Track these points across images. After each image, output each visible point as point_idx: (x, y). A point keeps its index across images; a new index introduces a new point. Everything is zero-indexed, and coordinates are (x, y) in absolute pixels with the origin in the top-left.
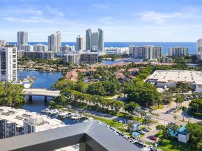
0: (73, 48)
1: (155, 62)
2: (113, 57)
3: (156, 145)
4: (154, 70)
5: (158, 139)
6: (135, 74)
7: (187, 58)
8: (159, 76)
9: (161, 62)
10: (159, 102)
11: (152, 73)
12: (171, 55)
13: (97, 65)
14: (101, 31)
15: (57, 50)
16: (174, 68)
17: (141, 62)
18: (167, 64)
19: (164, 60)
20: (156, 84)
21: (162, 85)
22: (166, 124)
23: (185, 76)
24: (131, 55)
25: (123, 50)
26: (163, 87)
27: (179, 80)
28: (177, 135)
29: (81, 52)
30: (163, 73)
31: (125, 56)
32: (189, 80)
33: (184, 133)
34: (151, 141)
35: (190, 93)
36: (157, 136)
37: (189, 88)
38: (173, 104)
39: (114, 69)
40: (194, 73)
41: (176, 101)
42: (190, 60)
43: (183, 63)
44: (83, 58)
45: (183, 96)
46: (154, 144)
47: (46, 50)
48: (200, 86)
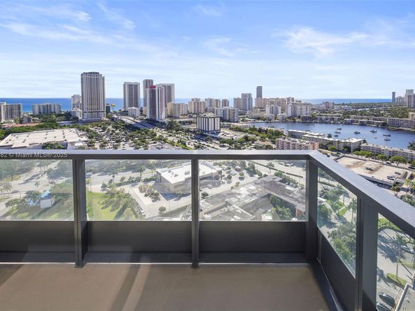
1: (12, 124)
4: (7, 134)
7: (59, 115)
9: (21, 123)
10: (13, 173)
12: (37, 113)
16: (40, 128)
18: (29, 125)
19: (25, 120)
22: (23, 195)
23: (55, 135)
27: (46, 141)
28: (39, 202)
30: (23, 136)
32: (59, 139)
33: (48, 197)
38: (36, 170)
40: (66, 131)
43: (54, 121)
48: (72, 143)
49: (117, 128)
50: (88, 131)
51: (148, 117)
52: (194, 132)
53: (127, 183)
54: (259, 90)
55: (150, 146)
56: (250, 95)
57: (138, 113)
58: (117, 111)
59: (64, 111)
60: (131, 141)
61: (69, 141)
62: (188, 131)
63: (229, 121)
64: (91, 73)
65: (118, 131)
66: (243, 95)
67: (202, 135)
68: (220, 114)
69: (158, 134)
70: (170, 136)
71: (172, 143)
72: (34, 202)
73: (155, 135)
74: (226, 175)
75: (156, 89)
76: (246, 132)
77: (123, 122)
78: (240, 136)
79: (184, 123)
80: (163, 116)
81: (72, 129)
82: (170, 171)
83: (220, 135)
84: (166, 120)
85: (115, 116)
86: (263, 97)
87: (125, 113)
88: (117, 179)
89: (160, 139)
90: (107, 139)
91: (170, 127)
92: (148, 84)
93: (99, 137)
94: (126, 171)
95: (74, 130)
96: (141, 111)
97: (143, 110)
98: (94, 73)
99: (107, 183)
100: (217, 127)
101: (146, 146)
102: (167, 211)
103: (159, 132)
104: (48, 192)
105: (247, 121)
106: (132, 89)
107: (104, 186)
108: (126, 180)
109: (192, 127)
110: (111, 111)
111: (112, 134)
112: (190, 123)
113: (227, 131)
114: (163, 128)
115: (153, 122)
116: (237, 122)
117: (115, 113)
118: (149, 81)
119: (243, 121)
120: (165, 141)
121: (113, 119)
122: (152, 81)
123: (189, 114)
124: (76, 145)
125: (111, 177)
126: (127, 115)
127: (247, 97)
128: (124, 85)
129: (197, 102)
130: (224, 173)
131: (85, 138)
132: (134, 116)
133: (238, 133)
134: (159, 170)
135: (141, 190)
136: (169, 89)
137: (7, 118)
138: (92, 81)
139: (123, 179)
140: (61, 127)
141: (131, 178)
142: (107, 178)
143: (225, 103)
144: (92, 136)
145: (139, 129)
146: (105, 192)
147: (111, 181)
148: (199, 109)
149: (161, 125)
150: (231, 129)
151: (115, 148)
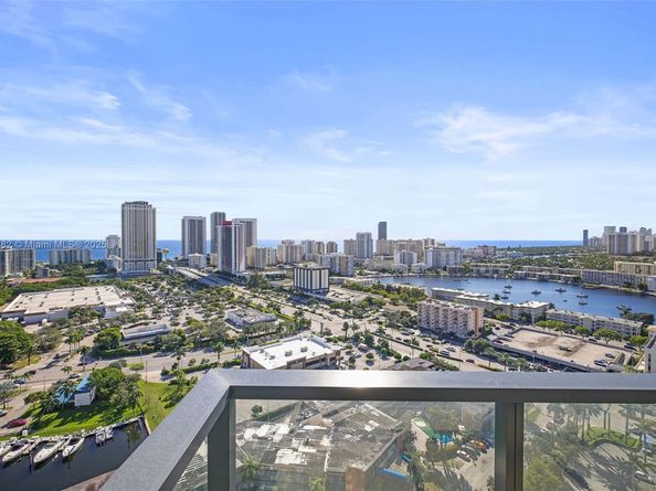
3: (25, 433)
4: (16, 294)
5: (29, 421)
7: (88, 266)
9: (33, 277)
10: (30, 352)
11: (9, 301)
12: (56, 263)
16: (63, 284)
18: (46, 280)
19: (40, 273)
20: (21, 320)
21: (38, 319)
22: (49, 385)
23: (85, 296)
26: (40, 323)
27: (73, 305)
28: (73, 398)
30: (39, 297)
32: (93, 301)
33: (86, 389)
34: (12, 431)
35: (95, 321)
36: (27, 415)
37: (93, 315)
38: (62, 348)
40: (101, 289)
41: (68, 341)
42: (94, 269)
43: (82, 275)
45: (82, 329)
46: (20, 434)
48: (113, 308)
49: (174, 285)
50: (133, 289)
51: (219, 268)
52: (290, 291)
53: (199, 369)
54: (383, 227)
55: (226, 312)
56: (369, 235)
57: (203, 263)
58: (172, 259)
60: (197, 305)
61: (107, 304)
62: (281, 289)
63: (339, 275)
64: (136, 203)
65: (176, 290)
66: (359, 235)
67: (303, 296)
68: (326, 264)
69: (237, 295)
70: (255, 296)
71: (259, 308)
72: (66, 396)
73: (233, 295)
74: (347, 358)
75: (233, 226)
76: (367, 291)
77: (182, 276)
78: (361, 297)
79: (273, 278)
80: (242, 267)
81: (108, 287)
82: (262, 351)
83: (329, 296)
84: (247, 274)
85: (170, 267)
86: (388, 238)
87: (185, 263)
88: (184, 362)
89: (240, 302)
90: (162, 301)
91: (252, 284)
94: (195, 349)
95: (112, 288)
96: (208, 259)
97: (211, 257)
98: (140, 203)
99: (169, 368)
100: (325, 284)
101: (221, 312)
102: (264, 412)
103: (238, 291)
104: (85, 382)
105: (366, 274)
106: (193, 226)
107: (165, 374)
108: (197, 364)
109: (287, 284)
110: (164, 259)
111: (168, 294)
112: (282, 277)
113: (338, 290)
114: (242, 285)
115: (227, 276)
116: (352, 276)
117: (169, 262)
118: (220, 214)
119: (360, 274)
120: (248, 304)
121: (167, 272)
122: (224, 215)
123: (278, 264)
124: (118, 310)
125: (175, 360)
126: (187, 265)
127: (364, 238)
128: (183, 221)
129: (290, 246)
130: (343, 354)
131: (129, 301)
132: (197, 267)
133: (356, 293)
134: (246, 349)
137: (12, 270)
138: (138, 216)
139: (192, 362)
140: (93, 284)
141: (204, 360)
142: (168, 361)
143: (332, 246)
145: (207, 287)
146: (168, 382)
147: (175, 366)
148: (296, 256)
149: (240, 281)
150: (344, 287)
151: (176, 314)
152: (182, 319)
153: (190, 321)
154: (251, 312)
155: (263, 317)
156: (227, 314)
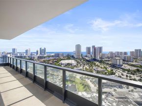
0: (35, 54)
1: (62, 58)
2: (49, 57)
4: (61, 60)
6: (56, 61)
8: (63, 62)
9: (64, 58)
13: (44, 59)
14: (45, 49)
15: (29, 55)
16: (67, 59)
17: (58, 58)
20: (61, 64)
21: (63, 64)
24: (55, 56)
25: (52, 54)
29: (38, 55)
30: (64, 61)
31: (53, 56)
32: (71, 62)
37: (70, 65)
39: (49, 60)
40: (72, 60)
44: (38, 57)
47: (25, 55)
49: (84, 61)
51: (93, 58)
52: (110, 64)
56: (140, 50)
59: (72, 55)
60: (88, 65)
62: (108, 64)
63: (127, 61)
64: (78, 45)
66: (135, 50)
68: (123, 58)
70: (101, 65)
71: (102, 68)
73: (95, 64)
75: (96, 48)
77: (86, 59)
79: (106, 61)
80: (98, 58)
84: (100, 59)
85: (84, 57)
89: (97, 65)
90: (81, 64)
91: (101, 62)
92: (94, 47)
93: (79, 63)
95: (74, 60)
96: (91, 56)
100: (121, 63)
101: (92, 67)
103: (97, 63)
106: (88, 49)
109: (110, 63)
112: (109, 61)
115: (95, 60)
119: (136, 62)
120: (99, 66)
123: (108, 58)
124: (74, 64)
126: (87, 57)
129: (112, 53)
131: (76, 63)
132: (89, 57)
135: (91, 81)
136: (100, 48)
143: (125, 53)
144: (78, 62)
145: (90, 61)
148: (112, 55)
149: (98, 61)
151: (84, 66)
152: (85, 68)
153: (86, 68)
154: (99, 68)
155: (102, 70)
156: (94, 68)
